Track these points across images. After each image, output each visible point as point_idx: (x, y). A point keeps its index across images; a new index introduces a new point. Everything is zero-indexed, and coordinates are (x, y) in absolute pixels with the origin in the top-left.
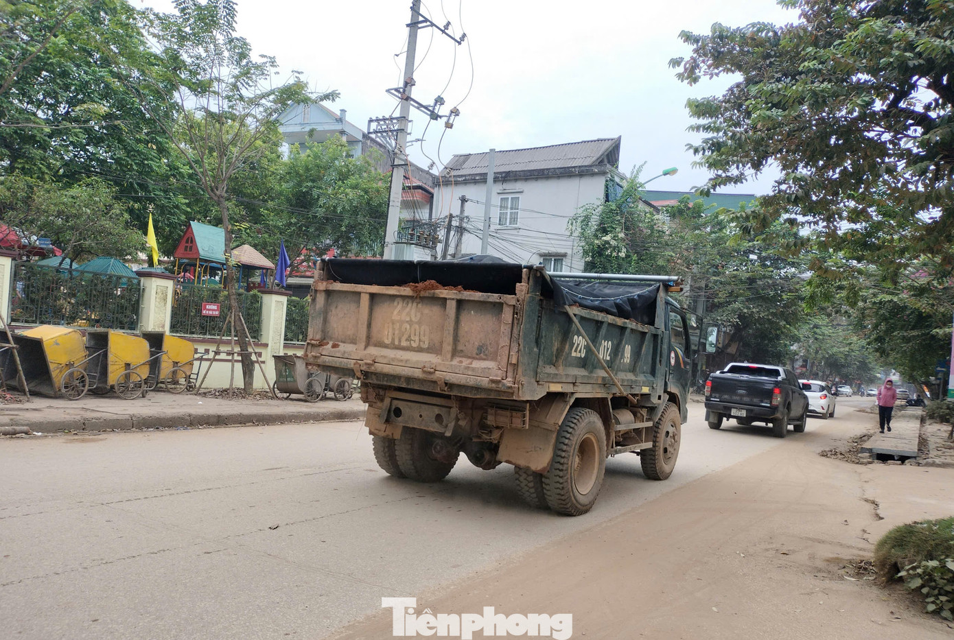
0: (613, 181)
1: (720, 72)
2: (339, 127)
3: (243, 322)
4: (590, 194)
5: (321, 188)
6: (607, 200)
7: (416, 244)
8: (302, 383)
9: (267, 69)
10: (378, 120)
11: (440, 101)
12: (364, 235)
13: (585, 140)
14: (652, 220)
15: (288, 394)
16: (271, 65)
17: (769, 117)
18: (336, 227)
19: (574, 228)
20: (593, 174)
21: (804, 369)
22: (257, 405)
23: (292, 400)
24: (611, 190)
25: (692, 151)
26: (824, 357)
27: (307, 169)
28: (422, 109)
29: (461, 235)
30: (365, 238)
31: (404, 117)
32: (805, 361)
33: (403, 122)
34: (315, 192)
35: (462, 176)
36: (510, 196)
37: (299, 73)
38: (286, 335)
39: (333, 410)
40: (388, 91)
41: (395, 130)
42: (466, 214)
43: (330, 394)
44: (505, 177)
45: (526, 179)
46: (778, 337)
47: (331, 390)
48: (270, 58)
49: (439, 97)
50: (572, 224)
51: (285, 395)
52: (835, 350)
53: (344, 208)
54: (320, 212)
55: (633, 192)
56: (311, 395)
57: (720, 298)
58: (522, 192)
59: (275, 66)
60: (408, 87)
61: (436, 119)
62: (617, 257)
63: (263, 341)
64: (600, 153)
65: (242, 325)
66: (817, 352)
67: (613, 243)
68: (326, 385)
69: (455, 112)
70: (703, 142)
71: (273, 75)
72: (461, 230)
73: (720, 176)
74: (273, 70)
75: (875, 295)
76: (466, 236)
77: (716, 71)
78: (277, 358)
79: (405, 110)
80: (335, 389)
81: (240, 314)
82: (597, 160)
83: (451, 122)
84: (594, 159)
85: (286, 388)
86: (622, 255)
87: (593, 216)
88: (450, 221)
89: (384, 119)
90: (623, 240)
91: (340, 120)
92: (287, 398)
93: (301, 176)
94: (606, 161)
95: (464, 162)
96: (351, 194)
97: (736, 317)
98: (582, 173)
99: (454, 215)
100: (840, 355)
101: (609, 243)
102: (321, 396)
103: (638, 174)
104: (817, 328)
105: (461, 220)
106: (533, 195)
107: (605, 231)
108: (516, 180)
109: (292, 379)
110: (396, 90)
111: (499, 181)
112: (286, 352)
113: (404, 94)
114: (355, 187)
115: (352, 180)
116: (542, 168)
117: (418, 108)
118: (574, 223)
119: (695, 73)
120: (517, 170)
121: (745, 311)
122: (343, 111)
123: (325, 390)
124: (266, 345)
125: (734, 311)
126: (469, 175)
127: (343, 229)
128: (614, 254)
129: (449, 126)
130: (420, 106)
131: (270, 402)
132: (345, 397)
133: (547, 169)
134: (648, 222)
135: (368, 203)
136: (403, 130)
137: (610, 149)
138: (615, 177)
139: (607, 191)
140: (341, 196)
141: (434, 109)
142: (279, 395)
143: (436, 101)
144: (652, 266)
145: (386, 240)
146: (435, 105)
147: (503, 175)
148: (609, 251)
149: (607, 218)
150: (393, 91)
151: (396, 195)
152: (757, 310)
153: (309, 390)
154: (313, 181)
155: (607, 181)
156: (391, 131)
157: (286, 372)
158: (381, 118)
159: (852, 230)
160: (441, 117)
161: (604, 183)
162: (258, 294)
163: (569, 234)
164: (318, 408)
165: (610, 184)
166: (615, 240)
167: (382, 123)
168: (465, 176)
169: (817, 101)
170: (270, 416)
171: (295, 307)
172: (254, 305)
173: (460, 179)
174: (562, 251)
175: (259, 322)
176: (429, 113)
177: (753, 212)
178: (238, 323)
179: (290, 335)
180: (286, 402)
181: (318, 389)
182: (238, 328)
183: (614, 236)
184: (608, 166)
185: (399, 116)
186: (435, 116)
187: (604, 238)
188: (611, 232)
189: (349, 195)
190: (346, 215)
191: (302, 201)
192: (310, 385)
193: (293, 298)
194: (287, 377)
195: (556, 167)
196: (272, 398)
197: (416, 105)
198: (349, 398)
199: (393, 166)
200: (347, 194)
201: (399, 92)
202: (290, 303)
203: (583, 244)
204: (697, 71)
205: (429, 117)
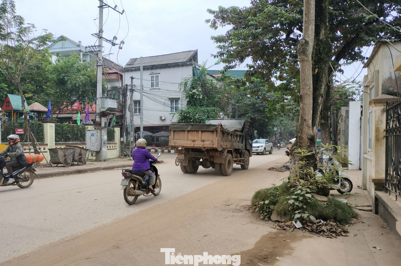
0: (196, 68)
1: (225, 24)
2: (78, 49)
3: (33, 135)
4: (187, 73)
5: (69, 76)
6: (194, 76)
7: (110, 98)
8: (62, 159)
9: (32, 29)
10: (89, 47)
11: (115, 38)
12: (89, 95)
13: (183, 51)
14: (212, 83)
15: (57, 165)
16: (33, 28)
17: (239, 43)
18: (77, 92)
19: (181, 88)
20: (187, 65)
21: (280, 137)
22: (42, 170)
23: (58, 167)
24: (195, 71)
25: (213, 57)
26: (287, 132)
27: (62, 68)
28: (108, 41)
29: (133, 93)
30: (90, 96)
31: (100, 45)
32: (281, 134)
33: (100, 47)
34: (66, 78)
35: (134, 67)
36: (155, 75)
37: (46, 30)
38: (56, 140)
39: (75, 170)
40: (92, 35)
41: (97, 51)
42: (134, 84)
43: (76, 163)
44: (152, 67)
45: (161, 68)
46: (267, 126)
47: (76, 161)
48: (32, 24)
49: (115, 36)
50: (180, 86)
51: (56, 165)
52: (291, 129)
53: (79, 84)
54: (69, 86)
55: (204, 71)
56: (66, 164)
57: (241, 112)
58: (159, 73)
59: (35, 28)
60: (101, 33)
61: (114, 46)
62: (199, 98)
63: (46, 143)
64: (190, 56)
65: (33, 137)
66: (284, 130)
67: (197, 92)
68: (73, 159)
69: (123, 42)
70: (217, 53)
71: (34, 31)
72: (132, 91)
73: (227, 66)
74: (34, 29)
75: (296, 108)
76: (135, 93)
77: (224, 24)
78: (50, 150)
79: (100, 42)
80: (77, 161)
81: (31, 132)
82: (189, 59)
83: (121, 46)
84: (187, 59)
85: (55, 162)
86: (201, 97)
87: (188, 83)
88: (127, 87)
89: (92, 47)
90: (201, 91)
91: (79, 46)
92: (57, 166)
93: (59, 71)
94: (192, 59)
95: (135, 61)
96: (82, 78)
97: (249, 119)
98: (183, 65)
99: (128, 84)
100: (294, 131)
101: (195, 93)
102: (71, 164)
103: (205, 64)
104: (282, 121)
105: (132, 86)
106: (164, 75)
107: (194, 88)
108: (157, 69)
109: (57, 158)
110: (95, 34)
111: (150, 69)
112: (56, 147)
113: (99, 36)
114: (83, 75)
115: (82, 72)
116: (167, 63)
117: (106, 41)
118: (181, 86)
119: (216, 26)
120: (156, 64)
121: (253, 116)
122: (80, 42)
123: (73, 161)
124: (47, 145)
125: (248, 117)
126: (137, 67)
127: (80, 93)
128: (198, 97)
129: (121, 48)
130: (107, 40)
131: (48, 168)
132: (83, 163)
133: (169, 64)
134: (211, 84)
135: (91, 81)
136: (100, 51)
137: (193, 55)
138: (196, 66)
139: (194, 72)
140: (78, 79)
141: (113, 41)
142: (53, 165)
143: (114, 38)
144: (214, 101)
145: (97, 97)
146: (114, 40)
147: (151, 67)
148: (196, 96)
149: (194, 83)
150: (94, 35)
151: (100, 78)
152: (257, 116)
153: (65, 162)
154: (65, 73)
155: (193, 68)
156: (95, 51)
157: (54, 155)
158: (91, 46)
159: (282, 83)
160: (117, 45)
161: (192, 69)
162: (41, 123)
163: (179, 90)
164: (69, 169)
165: (195, 69)
166: (198, 91)
167: (91, 48)
168: (135, 67)
169: (254, 37)
170: (46, 174)
171: (59, 127)
172: (40, 128)
173: (133, 69)
174: (178, 97)
175: (43, 135)
176: (111, 43)
177: (238, 79)
178: (31, 136)
179: (57, 140)
180: (57, 168)
181: (69, 161)
182: (31, 139)
183: (197, 90)
184: (193, 62)
185: (98, 45)
186: (114, 44)
187: (193, 91)
188: (196, 88)
189: (81, 79)
190: (81, 87)
191: (61, 82)
192: (65, 160)
193: (58, 124)
194: (55, 157)
195: (172, 63)
196: (49, 167)
197: (106, 40)
198: (85, 164)
199: (97, 66)
200: (80, 78)
201: (97, 35)
202: (56, 126)
203: (185, 94)
204: (216, 24)
205: (111, 45)
